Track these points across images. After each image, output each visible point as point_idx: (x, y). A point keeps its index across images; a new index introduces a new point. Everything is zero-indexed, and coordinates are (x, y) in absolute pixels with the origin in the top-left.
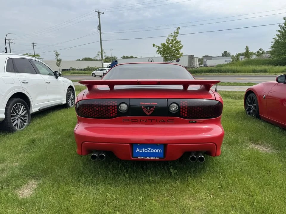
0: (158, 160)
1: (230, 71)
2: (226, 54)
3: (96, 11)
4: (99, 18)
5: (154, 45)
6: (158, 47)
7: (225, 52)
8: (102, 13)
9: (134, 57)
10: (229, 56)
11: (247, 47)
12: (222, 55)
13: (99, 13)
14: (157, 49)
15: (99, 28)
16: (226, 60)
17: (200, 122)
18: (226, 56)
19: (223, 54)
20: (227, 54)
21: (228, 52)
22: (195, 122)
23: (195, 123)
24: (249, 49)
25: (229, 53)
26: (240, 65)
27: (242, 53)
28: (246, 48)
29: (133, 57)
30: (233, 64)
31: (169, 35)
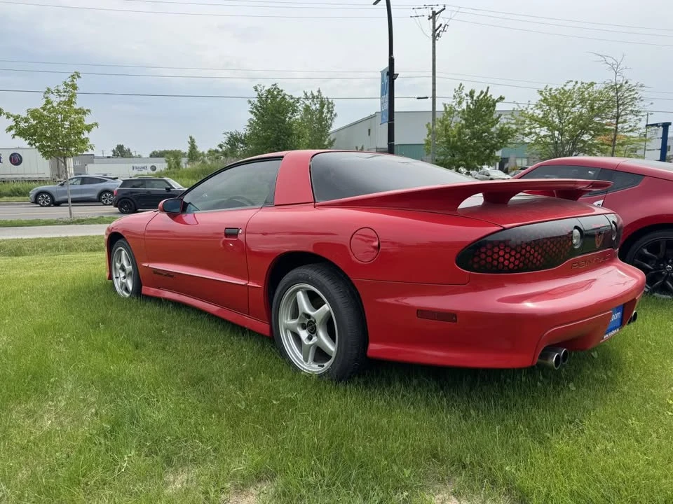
2: (121, 152)
6: (16, 117)
7: (120, 148)
10: (130, 157)
11: (191, 138)
12: (112, 153)
14: (10, 122)
16: (135, 165)
18: (122, 156)
19: (114, 151)
20: (125, 152)
21: (126, 147)
24: (196, 144)
25: (129, 150)
27: (160, 152)
28: (189, 140)
30: (173, 175)
31: (48, 89)
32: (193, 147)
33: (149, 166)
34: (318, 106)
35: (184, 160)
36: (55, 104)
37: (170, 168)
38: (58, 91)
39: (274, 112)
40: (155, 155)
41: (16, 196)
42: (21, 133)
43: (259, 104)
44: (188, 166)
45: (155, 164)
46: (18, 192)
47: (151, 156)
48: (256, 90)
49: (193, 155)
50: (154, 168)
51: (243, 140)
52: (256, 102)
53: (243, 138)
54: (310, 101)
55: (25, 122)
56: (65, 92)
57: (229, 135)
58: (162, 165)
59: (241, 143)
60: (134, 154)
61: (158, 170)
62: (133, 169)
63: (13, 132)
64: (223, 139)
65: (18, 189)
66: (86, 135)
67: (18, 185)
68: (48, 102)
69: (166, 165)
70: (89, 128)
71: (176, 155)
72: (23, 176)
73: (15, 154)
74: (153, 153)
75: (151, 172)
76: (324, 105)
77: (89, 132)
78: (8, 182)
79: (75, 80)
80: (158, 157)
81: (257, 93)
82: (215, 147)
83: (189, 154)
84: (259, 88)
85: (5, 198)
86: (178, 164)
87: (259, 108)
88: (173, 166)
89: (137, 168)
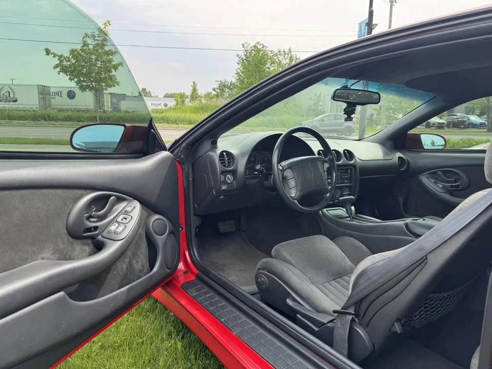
1: (183, 121)
2: (144, 93)
7: (144, 90)
10: (150, 97)
11: (194, 83)
12: (138, 94)
16: (153, 102)
18: (145, 96)
20: (147, 93)
21: (147, 90)
24: (197, 87)
25: (150, 92)
26: (191, 113)
28: (192, 85)
30: (179, 110)
31: (86, 34)
32: (194, 90)
33: (163, 103)
34: (287, 61)
35: (187, 100)
36: (91, 47)
37: (177, 105)
38: (94, 36)
39: (257, 63)
40: (167, 96)
41: (67, 121)
42: (64, 70)
43: (244, 58)
44: (190, 104)
45: (166, 102)
46: (69, 118)
47: (164, 97)
48: (244, 47)
49: (194, 96)
50: (166, 105)
51: (230, 87)
52: (242, 56)
53: (229, 85)
54: (282, 57)
55: (67, 61)
56: (98, 37)
57: (220, 83)
58: (171, 103)
59: (228, 89)
60: (153, 95)
61: (169, 106)
62: (152, 104)
63: (58, 69)
64: (216, 85)
65: (68, 115)
66: (114, 73)
67: (70, 113)
68: (85, 44)
69: (174, 103)
70: (115, 67)
71: (182, 96)
72: (76, 107)
73: (70, 91)
74: (166, 94)
75: (164, 108)
76: (293, 60)
77: (115, 71)
78: (64, 110)
79: (107, 27)
80: (169, 97)
81: (243, 49)
82: (210, 90)
83: (191, 96)
84: (246, 46)
85: (60, 122)
86: (183, 102)
87: (245, 61)
88: (180, 104)
89: (154, 105)
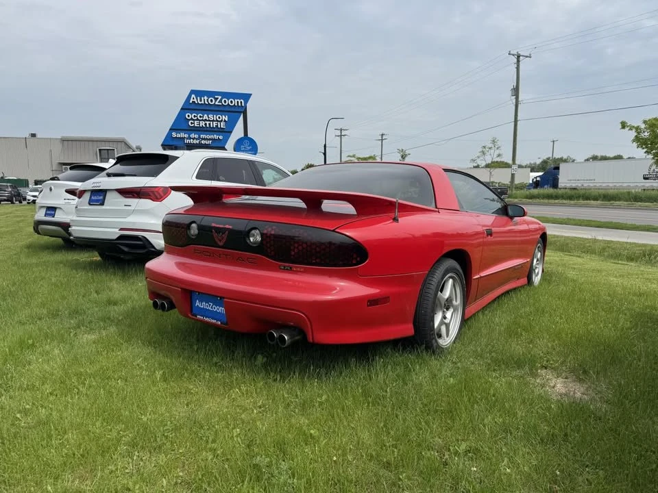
0: (218, 325)
3: (512, 53)
4: (518, 68)
5: (624, 125)
6: (637, 129)
8: (527, 57)
9: (625, 157)
13: (519, 57)
14: (633, 134)
15: (516, 91)
17: (299, 269)
22: (289, 268)
23: (290, 270)
29: (622, 156)
